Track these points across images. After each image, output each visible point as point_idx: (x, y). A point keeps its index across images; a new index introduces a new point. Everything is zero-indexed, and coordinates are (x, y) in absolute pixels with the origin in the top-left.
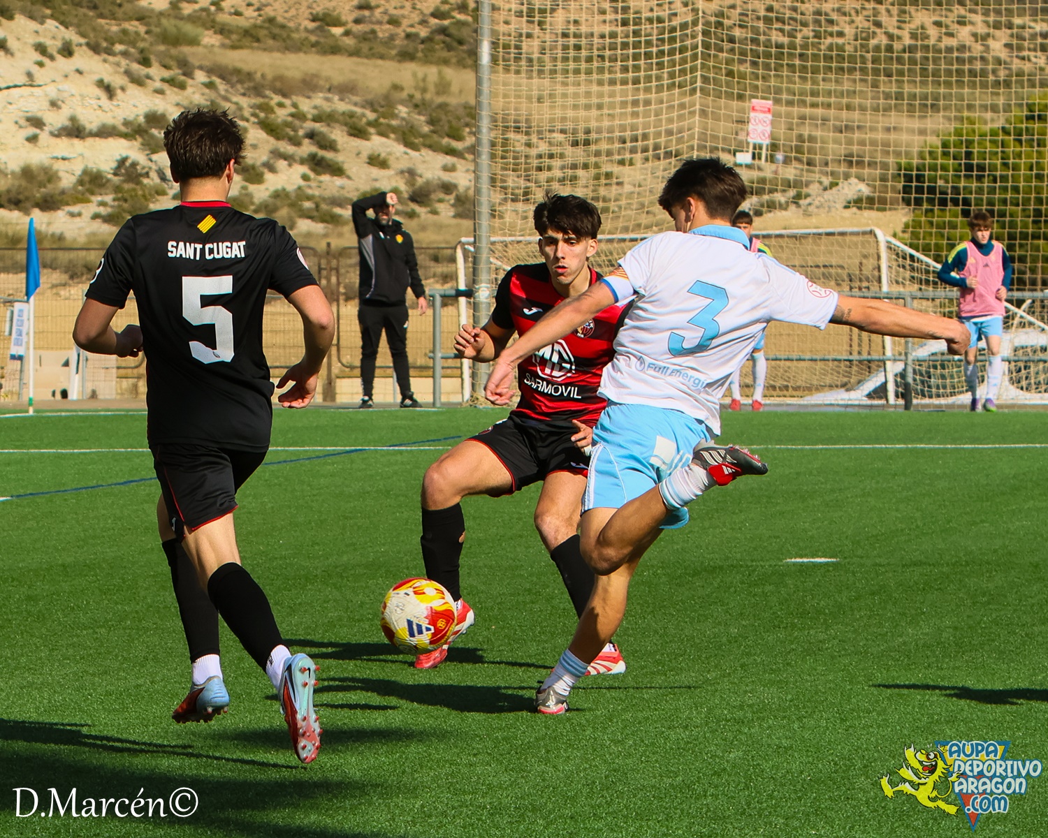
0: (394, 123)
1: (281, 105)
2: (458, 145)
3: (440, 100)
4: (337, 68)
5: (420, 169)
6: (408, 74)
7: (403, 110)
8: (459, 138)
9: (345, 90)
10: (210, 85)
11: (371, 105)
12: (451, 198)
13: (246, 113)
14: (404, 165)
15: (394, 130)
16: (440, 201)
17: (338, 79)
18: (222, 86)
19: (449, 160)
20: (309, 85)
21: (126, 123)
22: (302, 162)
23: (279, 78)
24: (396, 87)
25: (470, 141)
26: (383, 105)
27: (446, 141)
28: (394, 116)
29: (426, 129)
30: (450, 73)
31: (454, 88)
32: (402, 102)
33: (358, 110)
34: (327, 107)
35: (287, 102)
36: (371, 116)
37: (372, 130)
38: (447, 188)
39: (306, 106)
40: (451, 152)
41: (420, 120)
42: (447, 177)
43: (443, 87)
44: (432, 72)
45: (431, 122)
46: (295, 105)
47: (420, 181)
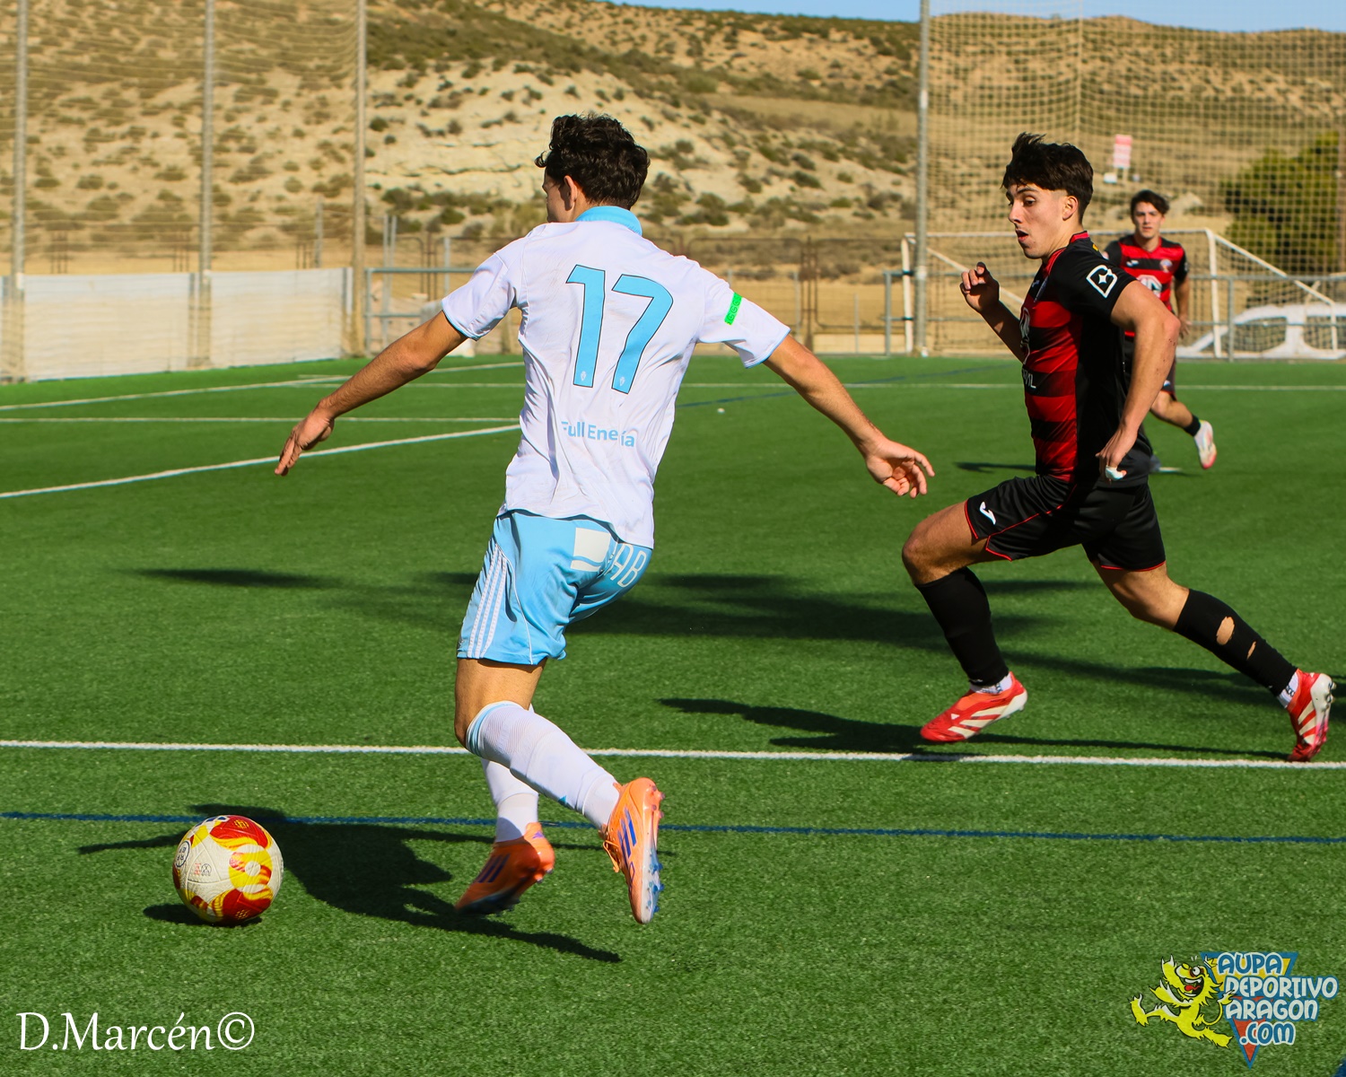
0: (857, 150)
1: (775, 137)
2: (903, 167)
3: (890, 134)
4: (816, 110)
5: (875, 184)
6: (868, 115)
7: (863, 141)
8: (903, 161)
9: (821, 126)
10: (724, 122)
11: (840, 137)
12: (898, 205)
13: (750, 142)
14: (863, 180)
15: (857, 155)
16: (890, 207)
17: (816, 118)
18: (732, 122)
19: (896, 177)
20: (795, 122)
21: (663, 149)
22: (790, 177)
23: (774, 117)
24: (859, 125)
25: (912, 163)
26: (849, 137)
27: (894, 164)
28: (856, 145)
29: (880, 155)
30: (898, 114)
31: (901, 125)
32: (863, 135)
33: (830, 141)
34: (808, 138)
35: (779, 134)
36: (840, 145)
37: (840, 155)
38: (895, 198)
39: (793, 137)
40: (898, 171)
41: (876, 149)
42: (895, 190)
43: (892, 124)
44: (885, 114)
45: (884, 149)
46: (785, 137)
47: (875, 193)
